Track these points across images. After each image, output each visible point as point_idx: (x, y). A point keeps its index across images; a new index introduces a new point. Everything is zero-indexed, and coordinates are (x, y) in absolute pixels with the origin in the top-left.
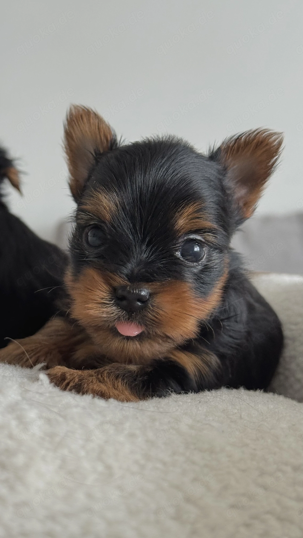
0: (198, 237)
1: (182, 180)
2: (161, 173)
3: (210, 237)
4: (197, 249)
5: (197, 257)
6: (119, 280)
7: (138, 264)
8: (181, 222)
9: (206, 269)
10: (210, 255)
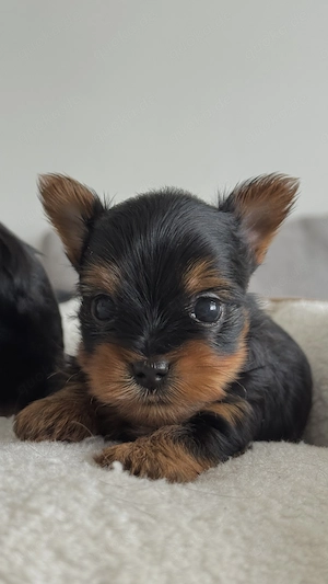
0: (213, 295)
1: (187, 237)
2: (162, 233)
3: (225, 294)
4: (213, 308)
5: (213, 317)
6: (134, 355)
7: (151, 335)
8: (193, 281)
9: (225, 327)
10: (228, 312)
